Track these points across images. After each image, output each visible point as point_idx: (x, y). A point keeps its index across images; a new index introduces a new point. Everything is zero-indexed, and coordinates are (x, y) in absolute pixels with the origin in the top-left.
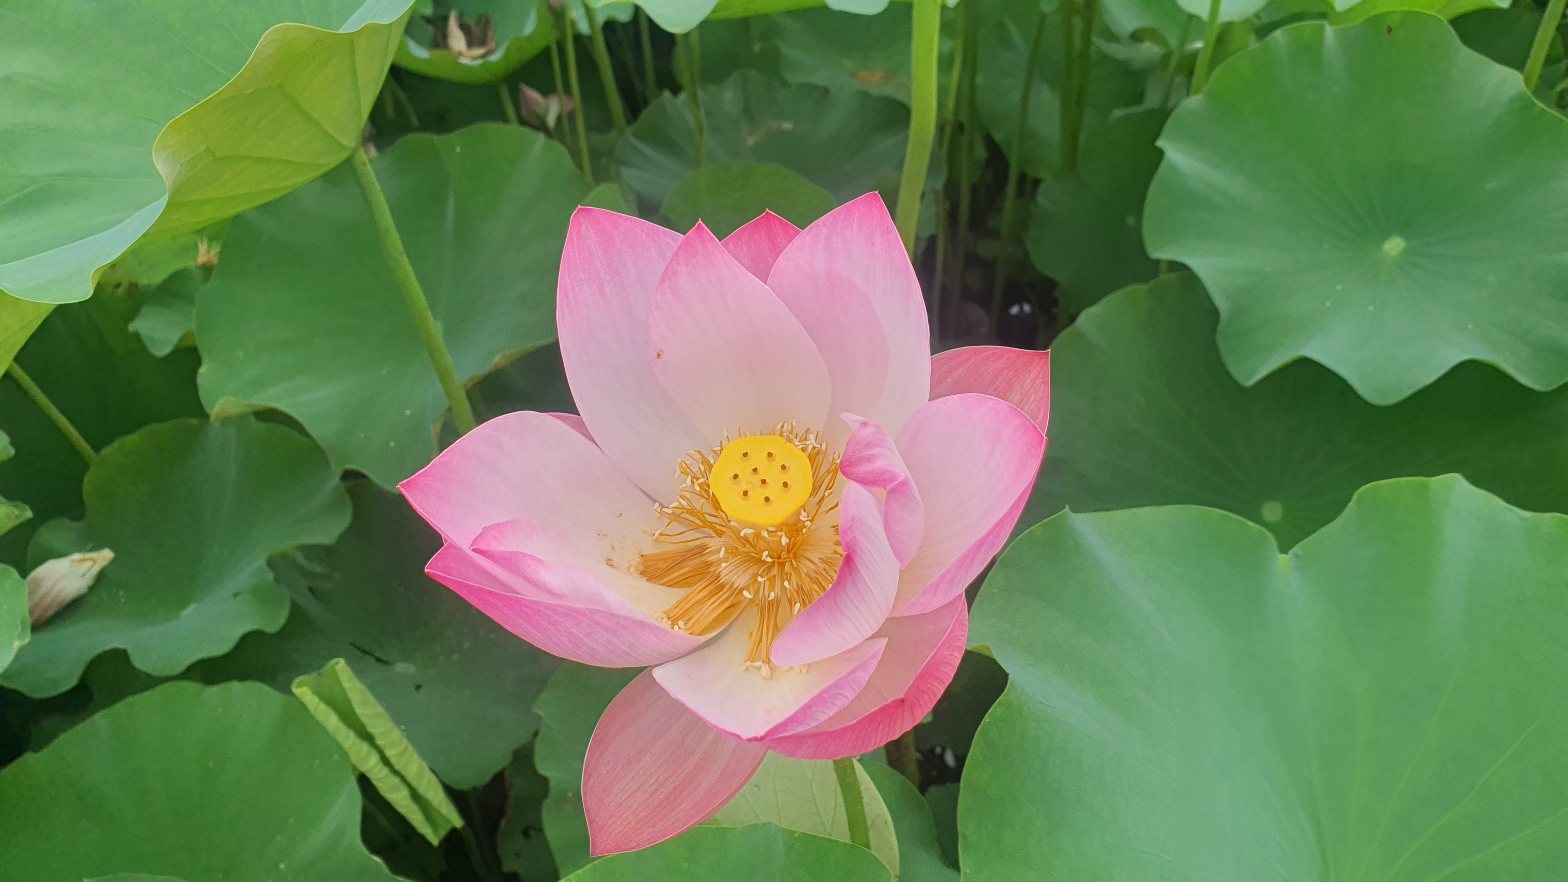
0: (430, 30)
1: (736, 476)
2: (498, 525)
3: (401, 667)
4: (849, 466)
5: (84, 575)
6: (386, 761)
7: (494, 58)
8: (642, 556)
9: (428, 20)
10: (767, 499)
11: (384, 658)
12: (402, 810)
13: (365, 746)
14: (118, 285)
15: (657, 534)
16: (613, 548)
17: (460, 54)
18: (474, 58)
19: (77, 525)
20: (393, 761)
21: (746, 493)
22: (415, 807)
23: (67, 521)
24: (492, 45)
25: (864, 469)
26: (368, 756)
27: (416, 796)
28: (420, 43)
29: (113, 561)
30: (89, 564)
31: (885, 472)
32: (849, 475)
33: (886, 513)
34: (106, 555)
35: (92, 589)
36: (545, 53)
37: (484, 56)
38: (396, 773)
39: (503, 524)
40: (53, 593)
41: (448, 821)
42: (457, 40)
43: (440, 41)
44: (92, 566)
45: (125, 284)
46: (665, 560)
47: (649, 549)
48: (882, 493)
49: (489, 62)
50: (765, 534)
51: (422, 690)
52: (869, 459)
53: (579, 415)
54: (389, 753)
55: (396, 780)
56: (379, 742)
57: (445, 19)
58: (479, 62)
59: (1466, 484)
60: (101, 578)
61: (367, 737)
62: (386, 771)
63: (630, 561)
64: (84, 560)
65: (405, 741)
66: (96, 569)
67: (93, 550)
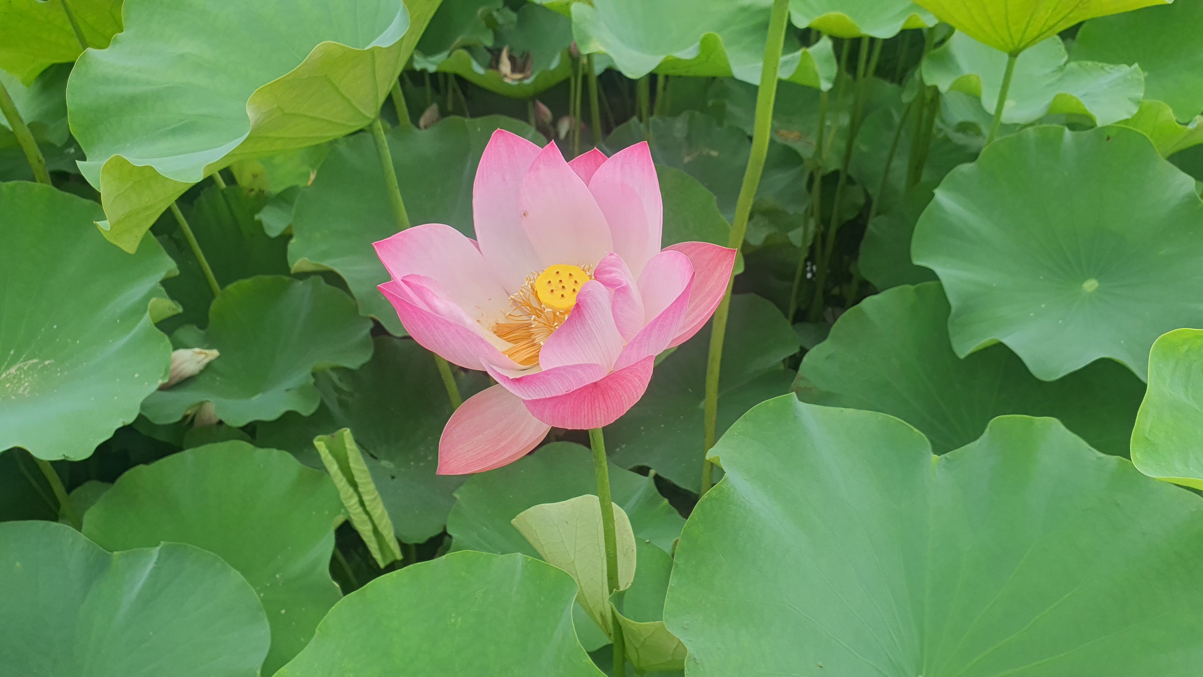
0: (489, 56)
1: (549, 282)
2: (419, 276)
3: (384, 463)
4: (599, 274)
5: (199, 362)
6: (362, 503)
7: (527, 82)
8: (497, 324)
9: (489, 50)
10: (562, 296)
11: (376, 455)
12: (365, 539)
13: (351, 490)
14: (252, 190)
15: (507, 314)
16: (482, 315)
17: (505, 76)
18: (513, 80)
19: (200, 331)
20: (367, 503)
21: (552, 291)
22: (373, 538)
23: (195, 327)
24: (529, 73)
25: (607, 276)
26: (351, 497)
27: (376, 531)
28: (481, 64)
29: (218, 358)
30: (203, 356)
31: (617, 280)
32: (598, 279)
33: (613, 302)
34: (214, 353)
35: (202, 372)
36: (565, 84)
37: (520, 80)
38: (367, 513)
39: (422, 277)
40: (179, 370)
41: (393, 554)
42: (505, 66)
43: (494, 64)
44: (205, 358)
45: (256, 189)
46: (508, 327)
47: (502, 321)
48: (613, 291)
49: (524, 84)
50: (558, 314)
51: (395, 480)
52: (610, 272)
53: (476, 240)
54: (366, 498)
55: (365, 517)
56: (360, 489)
57: (500, 51)
58: (516, 83)
59: (1062, 427)
60: (209, 366)
61: (354, 485)
62: (360, 509)
63: (490, 324)
64: (201, 353)
65: (376, 493)
66: (207, 361)
67: (207, 348)
